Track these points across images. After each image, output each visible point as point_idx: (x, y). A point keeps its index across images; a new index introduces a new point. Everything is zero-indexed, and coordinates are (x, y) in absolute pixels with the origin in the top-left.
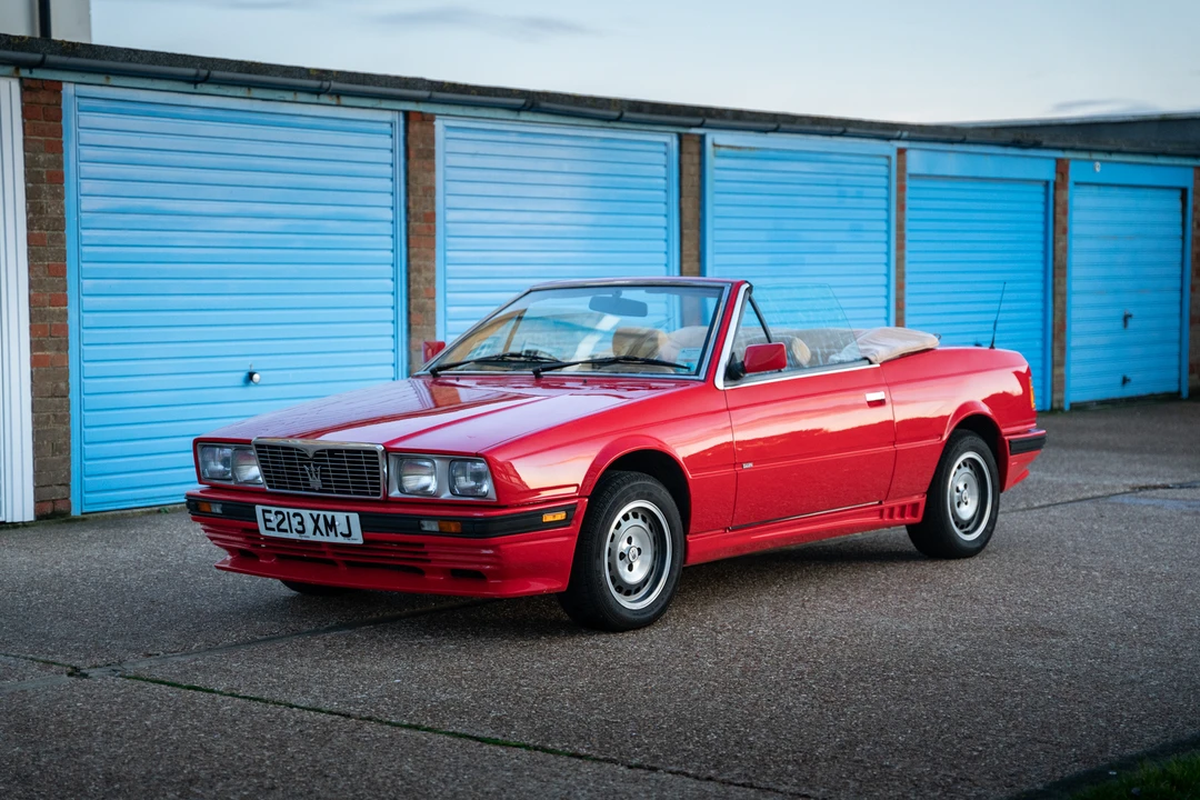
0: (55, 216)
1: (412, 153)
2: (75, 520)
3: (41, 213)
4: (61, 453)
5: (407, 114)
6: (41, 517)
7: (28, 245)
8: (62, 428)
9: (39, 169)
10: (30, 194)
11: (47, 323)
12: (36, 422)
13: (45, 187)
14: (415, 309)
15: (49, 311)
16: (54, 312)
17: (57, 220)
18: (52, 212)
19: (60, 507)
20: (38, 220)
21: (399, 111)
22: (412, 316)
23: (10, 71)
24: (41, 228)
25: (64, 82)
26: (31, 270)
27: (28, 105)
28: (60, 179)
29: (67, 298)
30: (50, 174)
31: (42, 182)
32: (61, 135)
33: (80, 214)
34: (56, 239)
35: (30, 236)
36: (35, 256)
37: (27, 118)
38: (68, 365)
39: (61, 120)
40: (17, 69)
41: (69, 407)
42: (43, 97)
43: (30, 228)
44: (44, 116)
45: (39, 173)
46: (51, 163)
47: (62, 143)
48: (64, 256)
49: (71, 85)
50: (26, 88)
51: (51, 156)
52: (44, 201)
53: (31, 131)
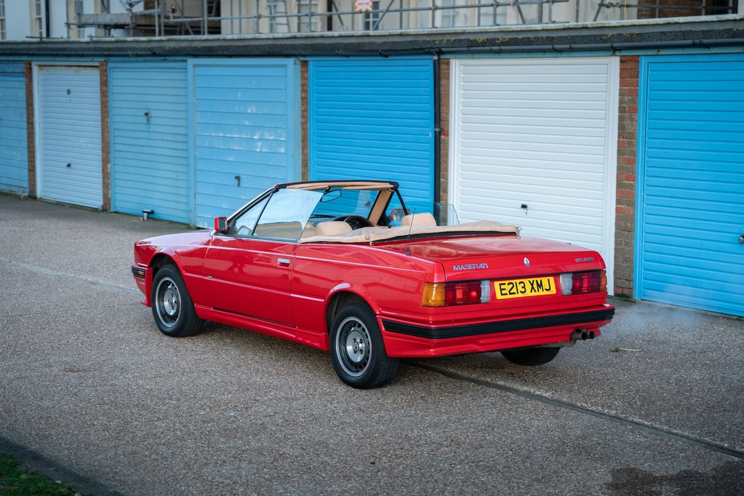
0: (631, 131)
2: (634, 302)
3: (624, 129)
4: (626, 262)
6: (616, 295)
7: (618, 147)
8: (628, 249)
9: (624, 105)
10: (621, 119)
11: (625, 190)
12: (616, 243)
13: (627, 115)
16: (626, 184)
17: (631, 133)
18: (629, 129)
19: (626, 292)
20: (623, 133)
23: (610, 53)
24: (623, 138)
25: (639, 56)
26: (618, 161)
27: (622, 70)
28: (634, 110)
29: (634, 177)
30: (629, 108)
31: (625, 112)
32: (637, 86)
33: (647, 130)
34: (630, 144)
35: (619, 142)
36: (620, 153)
37: (621, 77)
38: (634, 214)
39: (638, 77)
40: (614, 51)
41: (633, 238)
42: (629, 65)
43: (619, 137)
44: (629, 75)
45: (624, 107)
46: (630, 101)
47: (637, 90)
48: (634, 154)
49: (643, 57)
50: (621, 61)
51: (630, 98)
52: (627, 123)
53: (622, 84)
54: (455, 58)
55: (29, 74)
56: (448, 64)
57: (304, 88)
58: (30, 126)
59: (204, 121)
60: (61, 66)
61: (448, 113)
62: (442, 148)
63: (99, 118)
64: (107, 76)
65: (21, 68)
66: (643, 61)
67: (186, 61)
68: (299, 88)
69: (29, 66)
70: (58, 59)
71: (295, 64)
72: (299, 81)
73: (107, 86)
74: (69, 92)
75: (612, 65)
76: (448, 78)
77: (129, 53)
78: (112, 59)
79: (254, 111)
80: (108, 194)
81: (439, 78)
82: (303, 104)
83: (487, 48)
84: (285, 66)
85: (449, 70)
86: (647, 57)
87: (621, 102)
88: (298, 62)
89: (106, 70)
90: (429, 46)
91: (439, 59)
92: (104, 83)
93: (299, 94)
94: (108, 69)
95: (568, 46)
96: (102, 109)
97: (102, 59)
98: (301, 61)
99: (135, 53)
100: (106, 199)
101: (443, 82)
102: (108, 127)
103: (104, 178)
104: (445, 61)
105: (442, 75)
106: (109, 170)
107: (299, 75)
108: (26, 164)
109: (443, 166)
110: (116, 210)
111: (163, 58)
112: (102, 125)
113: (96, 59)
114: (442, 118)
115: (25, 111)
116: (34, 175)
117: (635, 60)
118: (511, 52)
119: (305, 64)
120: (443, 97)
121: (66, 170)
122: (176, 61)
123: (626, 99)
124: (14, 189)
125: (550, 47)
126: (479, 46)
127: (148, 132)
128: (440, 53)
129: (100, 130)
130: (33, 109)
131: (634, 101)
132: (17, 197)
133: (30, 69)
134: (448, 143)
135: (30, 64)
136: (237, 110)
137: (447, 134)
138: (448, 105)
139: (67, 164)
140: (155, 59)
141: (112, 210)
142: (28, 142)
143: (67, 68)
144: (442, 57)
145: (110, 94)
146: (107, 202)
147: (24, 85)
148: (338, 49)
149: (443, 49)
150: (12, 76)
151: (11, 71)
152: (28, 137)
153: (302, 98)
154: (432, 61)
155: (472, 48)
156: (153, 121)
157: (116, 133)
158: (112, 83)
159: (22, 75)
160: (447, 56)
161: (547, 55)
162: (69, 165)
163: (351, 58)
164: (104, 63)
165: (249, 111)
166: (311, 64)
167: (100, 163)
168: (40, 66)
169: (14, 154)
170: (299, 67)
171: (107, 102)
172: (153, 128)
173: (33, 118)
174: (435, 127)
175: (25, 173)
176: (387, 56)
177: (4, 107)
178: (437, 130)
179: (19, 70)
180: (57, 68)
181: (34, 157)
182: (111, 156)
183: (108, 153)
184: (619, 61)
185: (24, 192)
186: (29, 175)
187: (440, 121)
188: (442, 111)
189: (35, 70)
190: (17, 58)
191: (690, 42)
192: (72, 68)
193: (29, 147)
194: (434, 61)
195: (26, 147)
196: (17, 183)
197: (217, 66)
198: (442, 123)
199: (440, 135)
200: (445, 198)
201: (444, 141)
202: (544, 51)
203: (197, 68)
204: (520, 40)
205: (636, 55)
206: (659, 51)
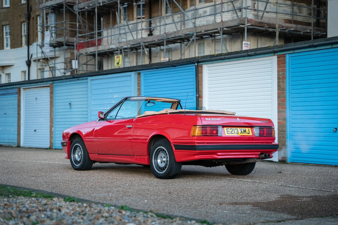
0: (283, 87)
2: (288, 163)
3: (280, 87)
4: (283, 146)
6: (279, 161)
7: (278, 95)
8: (284, 140)
10: (278, 82)
11: (281, 113)
12: (278, 138)
13: (281, 80)
16: (282, 111)
17: (283, 88)
19: (284, 159)
23: (273, 54)
24: (280, 91)
25: (286, 54)
26: (278, 101)
27: (278, 61)
28: (284, 78)
29: (285, 107)
30: (282, 77)
31: (280, 79)
32: (285, 67)
33: (290, 86)
34: (283, 93)
35: (278, 93)
36: (279, 97)
37: (278, 64)
38: (286, 124)
39: (285, 63)
40: (275, 53)
41: (285, 135)
42: (281, 59)
43: (278, 91)
44: (281, 63)
45: (280, 77)
46: (282, 74)
47: (285, 69)
48: (285, 97)
49: (287, 55)
51: (282, 73)
52: (281, 84)
53: (278, 67)
54: (205, 64)
55: (19, 93)
56: (202, 67)
57: (139, 85)
58: (19, 115)
59: (95, 104)
60: (33, 88)
61: (202, 88)
62: (200, 104)
63: (49, 109)
64: (53, 89)
65: (16, 90)
66: (287, 56)
67: (87, 79)
68: (137, 85)
69: (19, 89)
70: (32, 85)
71: (135, 74)
72: (137, 82)
73: (53, 94)
74: (36, 99)
75: (274, 59)
76: (202, 73)
77: (63, 78)
78: (55, 82)
79: (117, 97)
80: (52, 141)
81: (198, 73)
82: (138, 92)
83: (219, 57)
84: (130, 76)
85: (202, 69)
86: (289, 55)
87: (278, 75)
88: (136, 74)
89: (53, 87)
90: (193, 59)
91: (198, 65)
92: (52, 93)
93: (137, 88)
94: (54, 86)
95: (254, 53)
96: (50, 104)
97: (51, 82)
98: (137, 73)
99: (65, 78)
100: (51, 143)
101: (200, 75)
102: (53, 112)
103: (50, 134)
104: (200, 66)
105: (199, 72)
106: (53, 130)
107: (137, 79)
108: (16, 133)
110: (56, 148)
111: (77, 79)
112: (50, 111)
113: (48, 83)
114: (199, 91)
115: (17, 109)
116: (20, 137)
117: (284, 56)
118: (229, 58)
119: (139, 74)
120: (200, 81)
121: (34, 133)
122: (83, 79)
123: (280, 73)
124: (10, 144)
125: (246, 54)
126: (215, 57)
127: (71, 112)
128: (198, 62)
129: (49, 113)
130: (20, 108)
131: (284, 74)
132: (12, 147)
133: (20, 91)
134: (202, 102)
135: (20, 88)
136: (109, 97)
137: (202, 98)
138: (202, 85)
139: (34, 130)
140: (74, 79)
141: (54, 148)
142: (18, 122)
143: (36, 88)
144: (199, 64)
145: (54, 97)
146: (51, 144)
147: (17, 98)
148: (154, 66)
149: (199, 60)
150: (12, 95)
151: (11, 93)
152: (18, 120)
153: (138, 89)
154: (195, 66)
155: (212, 58)
156: (73, 107)
157: (57, 114)
158: (55, 92)
159: (16, 94)
160: (201, 64)
161: (245, 58)
162: (35, 131)
163: (159, 69)
164: (52, 84)
165: (115, 97)
166: (142, 74)
167: (49, 128)
168: (24, 89)
169: (11, 128)
170: (136, 76)
171: (53, 101)
172: (72, 110)
173: (20, 112)
174: (196, 95)
175: (16, 136)
176: (175, 66)
177: (8, 108)
178: (197, 96)
179: (15, 92)
180: (32, 89)
181: (20, 129)
182: (54, 124)
183: (53, 123)
184: (277, 58)
185: (15, 145)
186: (18, 137)
187: (199, 92)
188: (199, 88)
189: (22, 91)
190: (14, 86)
192: (38, 88)
193: (18, 124)
194: (196, 66)
195: (17, 124)
196: (12, 141)
197: (101, 79)
198: (200, 92)
199: (199, 98)
201: (201, 100)
202: (244, 56)
203: (92, 81)
204: (233, 53)
205: (284, 54)
206: (294, 51)
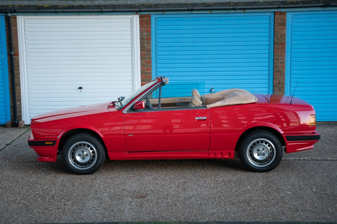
1: (275, 24)
5: (274, 12)
7: (141, 56)
9: (144, 37)
10: (141, 43)
11: (146, 75)
13: (145, 41)
14: (275, 71)
15: (146, 72)
16: (147, 72)
17: (148, 49)
18: (147, 47)
20: (143, 49)
21: (272, 12)
22: (274, 74)
23: (135, 13)
24: (144, 52)
26: (141, 62)
27: (141, 21)
28: (149, 39)
29: (151, 69)
30: (147, 38)
32: (151, 28)
33: (157, 47)
34: (148, 54)
35: (141, 54)
36: (142, 58)
37: (140, 24)
39: (150, 24)
40: (137, 12)
42: (145, 19)
43: (141, 52)
44: (145, 24)
46: (147, 35)
47: (150, 30)
48: (150, 58)
49: (153, 15)
50: (140, 17)
51: (147, 33)
52: (145, 45)
53: (141, 27)
56: (16, 18)
61: (17, 44)
62: (14, 63)
66: (153, 18)
75: (136, 18)
76: (16, 26)
81: (12, 26)
85: (16, 21)
86: (155, 15)
87: (141, 35)
90: (4, 8)
101: (13, 28)
109: (16, 72)
114: (14, 47)
117: (149, 16)
118: (67, 12)
126: (46, 9)
131: (150, 35)
134: (19, 60)
137: (17, 55)
138: (17, 40)
144: (12, 14)
160: (16, 14)
174: (11, 52)
188: (13, 43)
191: (187, 8)
194: (9, 16)
198: (14, 49)
199: (13, 56)
200: (18, 88)
201: (16, 59)
204: (76, 6)
205: (150, 14)
206: (164, 12)
